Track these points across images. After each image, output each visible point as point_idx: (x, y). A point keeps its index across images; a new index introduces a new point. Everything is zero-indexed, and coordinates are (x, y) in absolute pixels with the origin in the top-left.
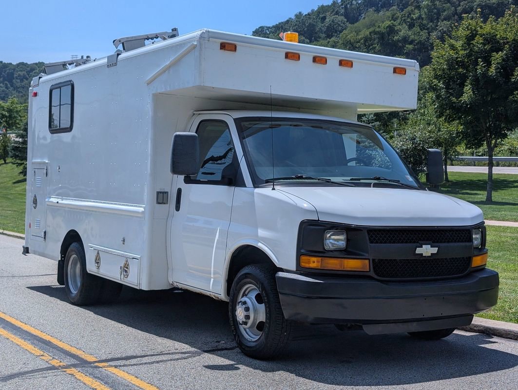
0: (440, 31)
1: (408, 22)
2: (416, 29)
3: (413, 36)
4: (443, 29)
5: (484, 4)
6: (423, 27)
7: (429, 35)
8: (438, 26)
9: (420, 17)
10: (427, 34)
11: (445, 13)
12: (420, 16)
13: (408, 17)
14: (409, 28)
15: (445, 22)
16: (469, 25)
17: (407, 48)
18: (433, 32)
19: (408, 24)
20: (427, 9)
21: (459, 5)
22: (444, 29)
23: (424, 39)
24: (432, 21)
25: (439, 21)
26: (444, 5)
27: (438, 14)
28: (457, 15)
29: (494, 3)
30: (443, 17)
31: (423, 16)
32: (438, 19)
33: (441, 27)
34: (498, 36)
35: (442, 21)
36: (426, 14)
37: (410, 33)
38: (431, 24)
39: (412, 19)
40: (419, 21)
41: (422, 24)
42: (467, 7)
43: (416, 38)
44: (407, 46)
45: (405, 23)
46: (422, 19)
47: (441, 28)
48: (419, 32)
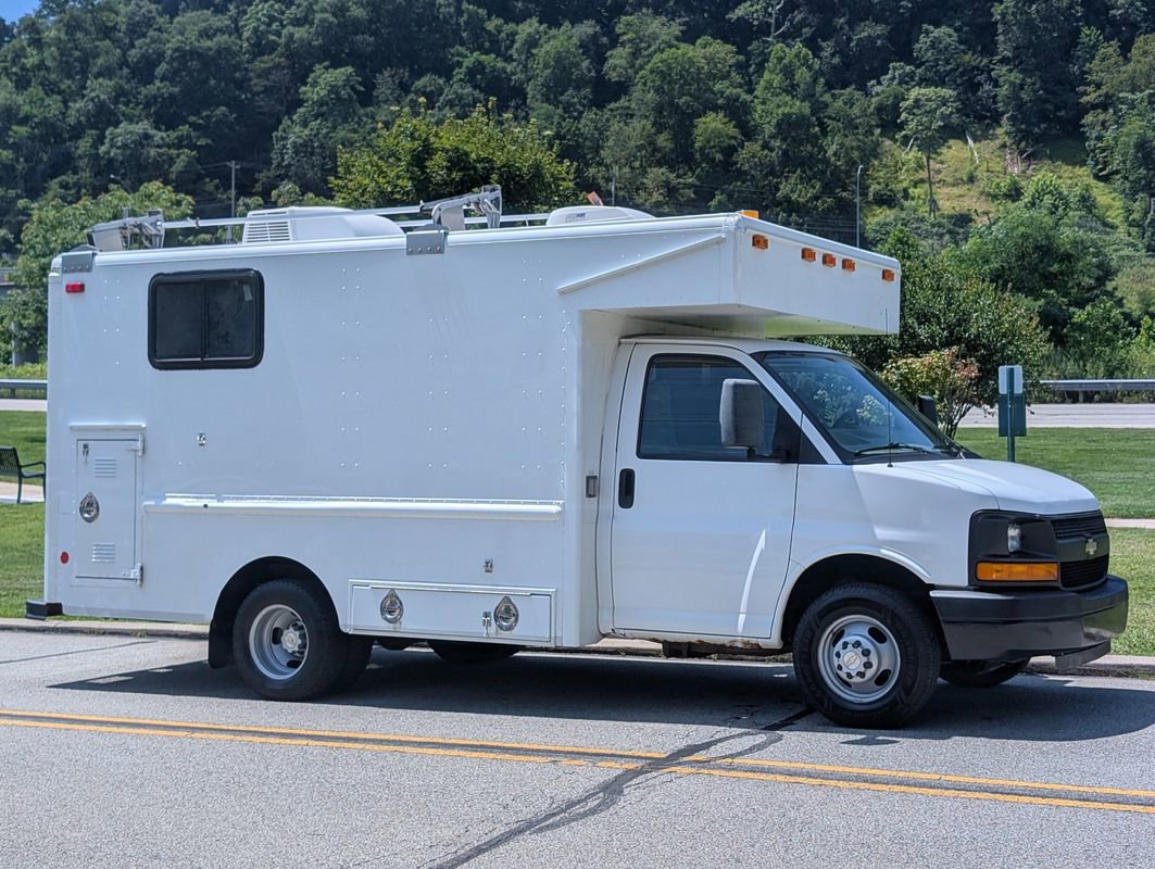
0: (92, 100)
1: (16, 74)
2: (35, 90)
3: (27, 108)
4: (98, 96)
5: (188, 48)
6: (51, 89)
7: (67, 107)
8: (85, 88)
9: (41, 66)
10: (62, 106)
11: (100, 61)
12: (43, 61)
13: (13, 61)
14: (17, 88)
15: (101, 80)
16: (416, 130)
17: (16, 133)
18: (75, 101)
19: (14, 78)
20: (59, 48)
21: (133, 46)
22: (102, 97)
23: (55, 116)
24: (69, 76)
25: (87, 78)
26: (97, 43)
27: (85, 61)
28: (128, 66)
29: (210, 49)
30: (95, 70)
31: (49, 63)
32: (84, 72)
33: (93, 90)
34: (473, 156)
35: (96, 78)
36: (55, 59)
37: (20, 100)
38: (69, 82)
39: (23, 68)
40: (42, 73)
41: (47, 80)
42: (150, 51)
43: (35, 112)
44: (15, 128)
45: (7, 75)
46: (48, 69)
47: (93, 94)
48: (43, 100)
